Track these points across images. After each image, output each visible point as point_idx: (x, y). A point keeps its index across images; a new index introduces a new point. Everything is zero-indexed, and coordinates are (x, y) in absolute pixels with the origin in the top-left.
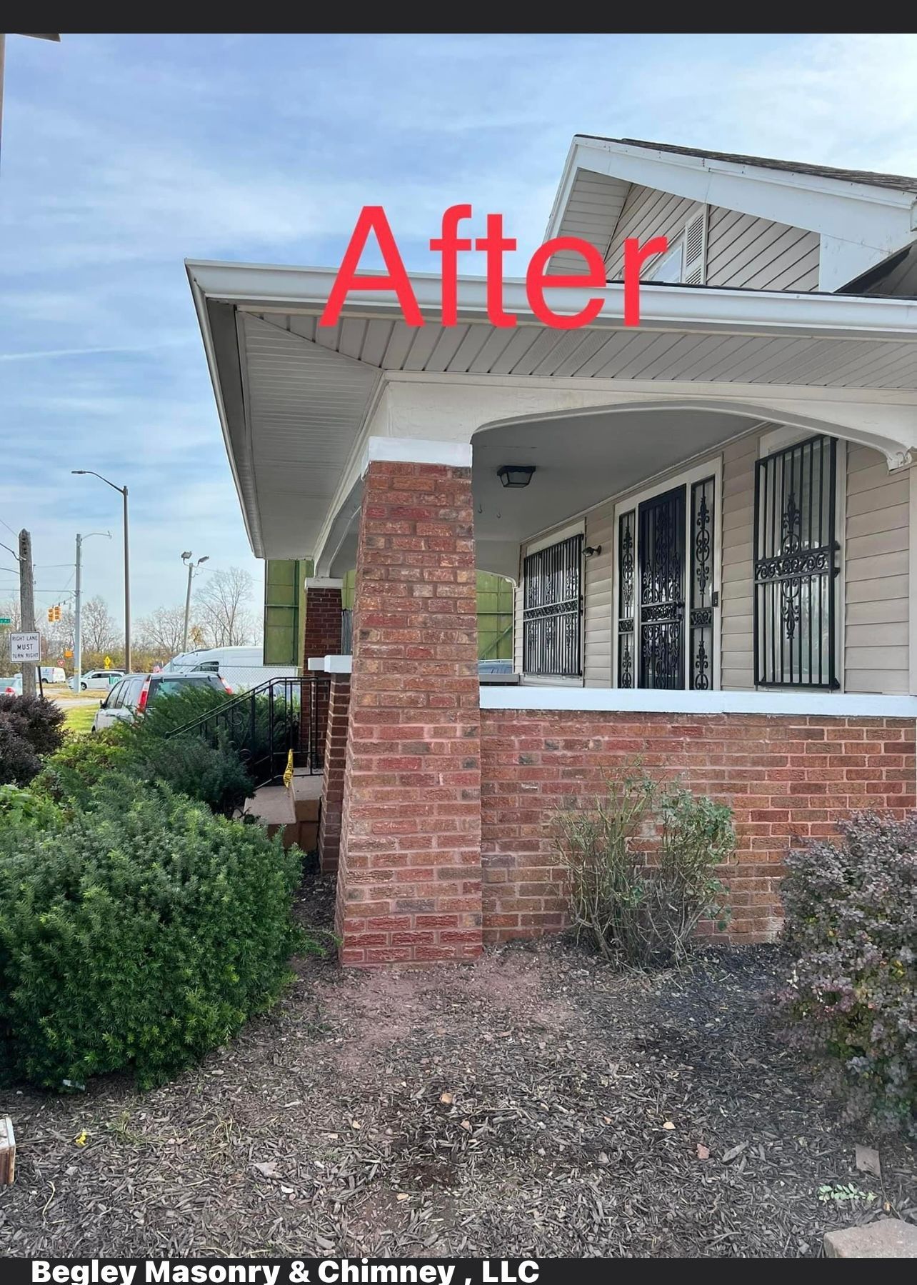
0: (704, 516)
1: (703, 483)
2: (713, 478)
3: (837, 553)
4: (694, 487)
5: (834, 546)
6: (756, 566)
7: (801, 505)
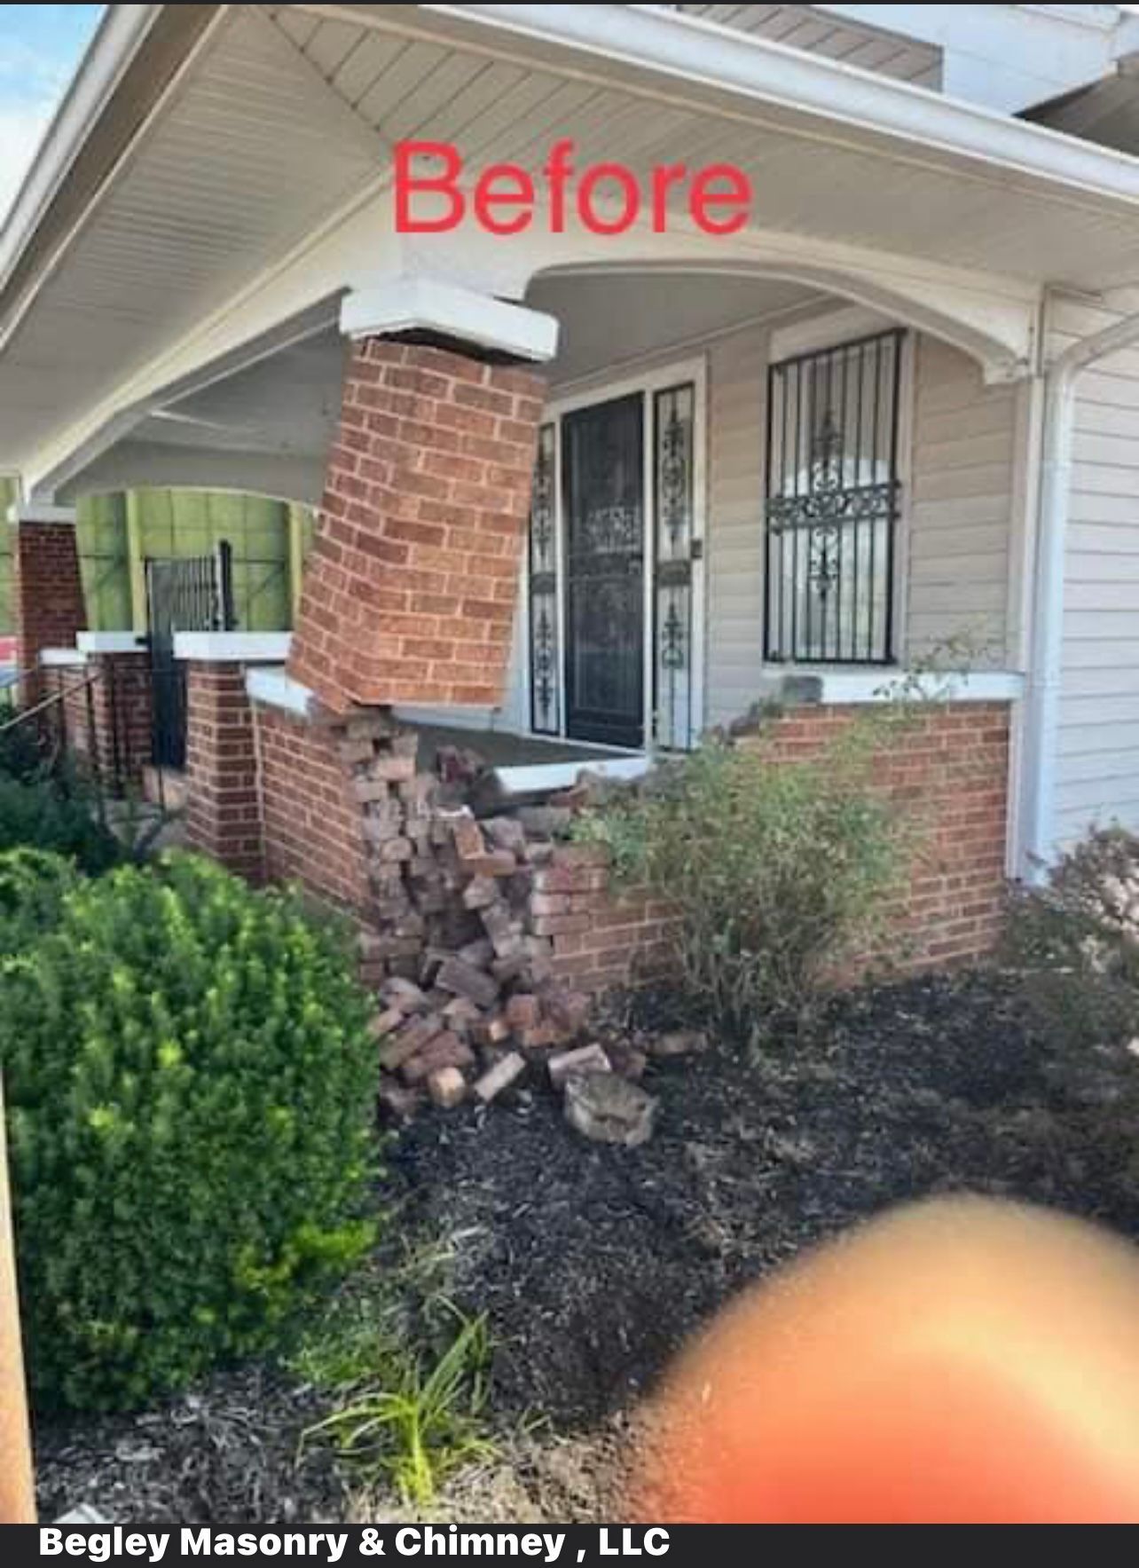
0: (678, 436)
1: (672, 390)
2: (690, 385)
3: (898, 492)
4: (657, 395)
5: (895, 484)
6: (767, 508)
7: (843, 427)
